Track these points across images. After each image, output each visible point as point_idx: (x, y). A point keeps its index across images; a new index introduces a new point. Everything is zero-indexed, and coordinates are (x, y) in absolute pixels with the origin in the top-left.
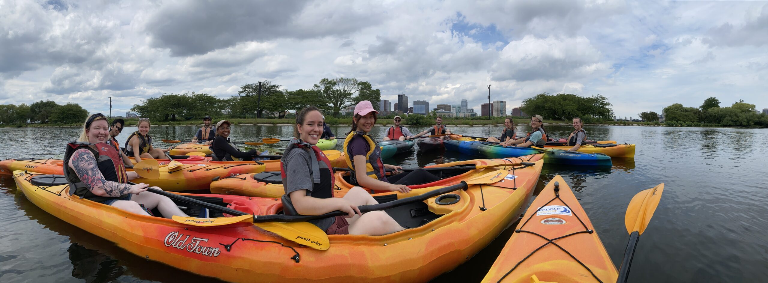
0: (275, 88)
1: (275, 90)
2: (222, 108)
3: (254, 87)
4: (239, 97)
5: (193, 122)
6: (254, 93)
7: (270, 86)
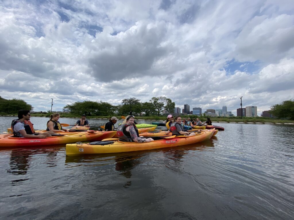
1: (138, 102)
3: (129, 101)
4: (122, 105)
6: (128, 103)
7: (136, 100)
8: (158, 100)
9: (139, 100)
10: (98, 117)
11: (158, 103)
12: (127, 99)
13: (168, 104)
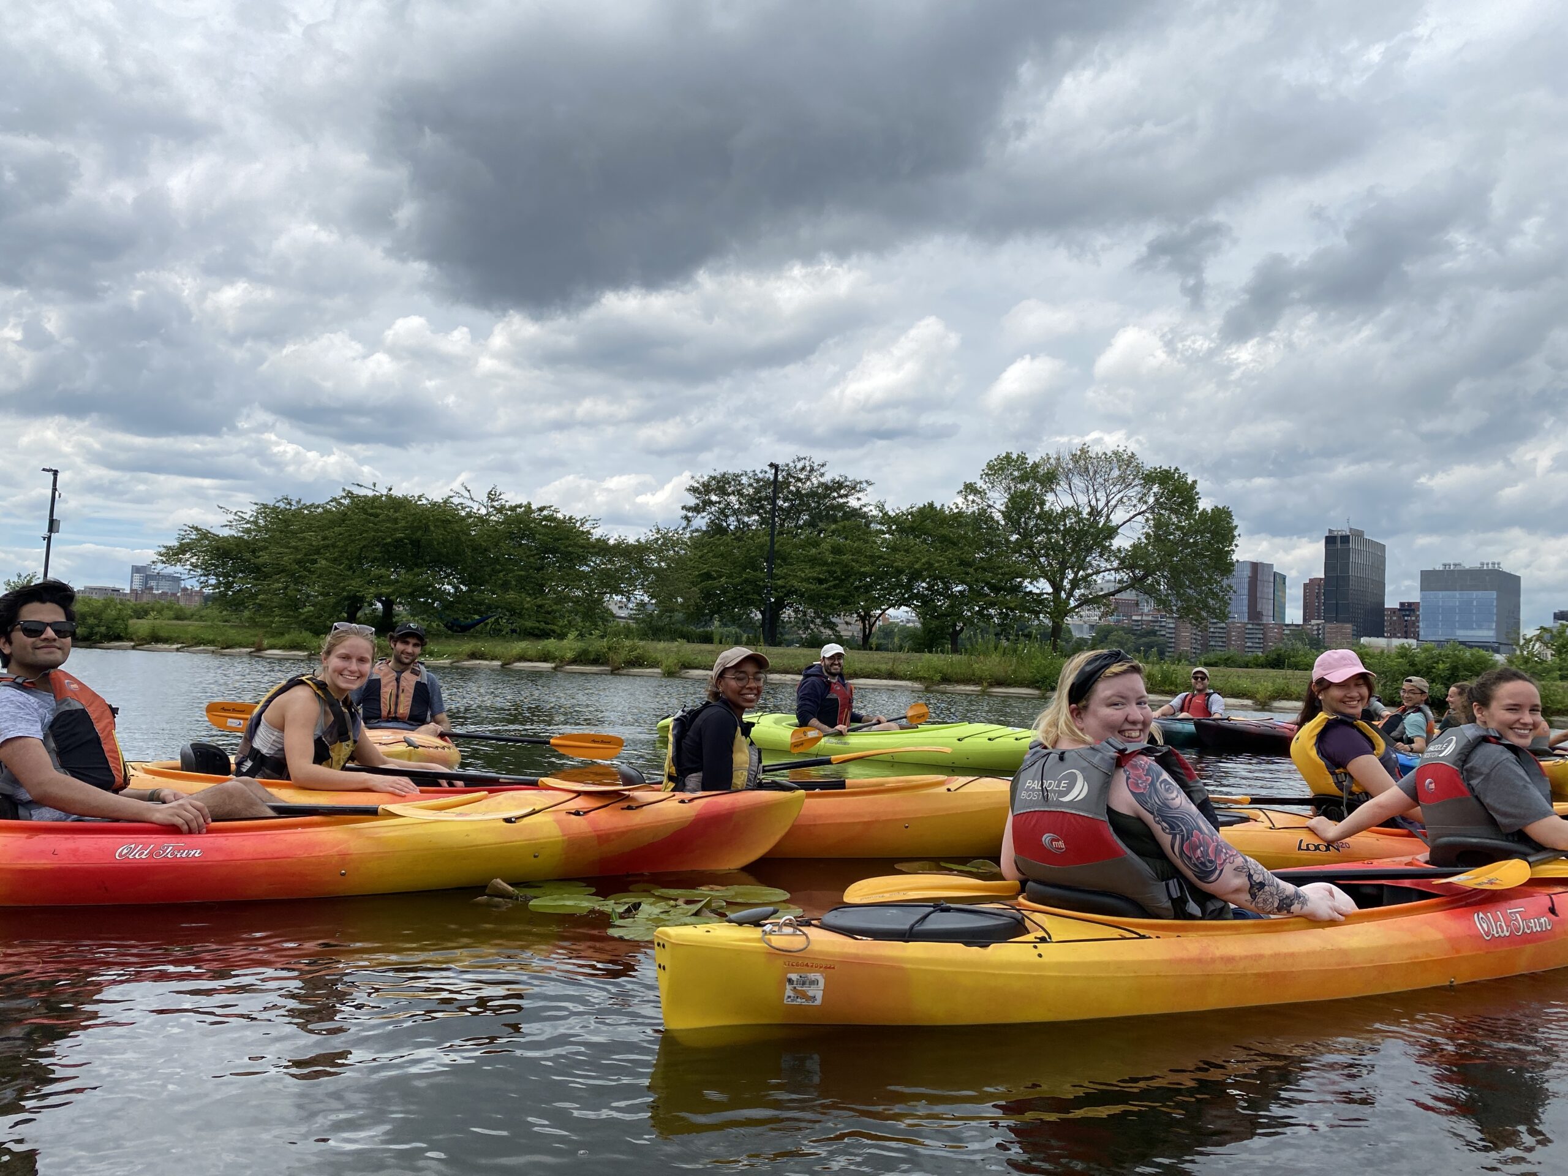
0: (841, 496)
1: (841, 507)
2: (612, 582)
3: (751, 491)
4: (688, 535)
5: (483, 646)
6: (746, 519)
7: (821, 484)
8: (1049, 479)
9: (854, 488)
10: (468, 647)
11: (1047, 517)
12: (736, 477)
13: (1158, 525)
